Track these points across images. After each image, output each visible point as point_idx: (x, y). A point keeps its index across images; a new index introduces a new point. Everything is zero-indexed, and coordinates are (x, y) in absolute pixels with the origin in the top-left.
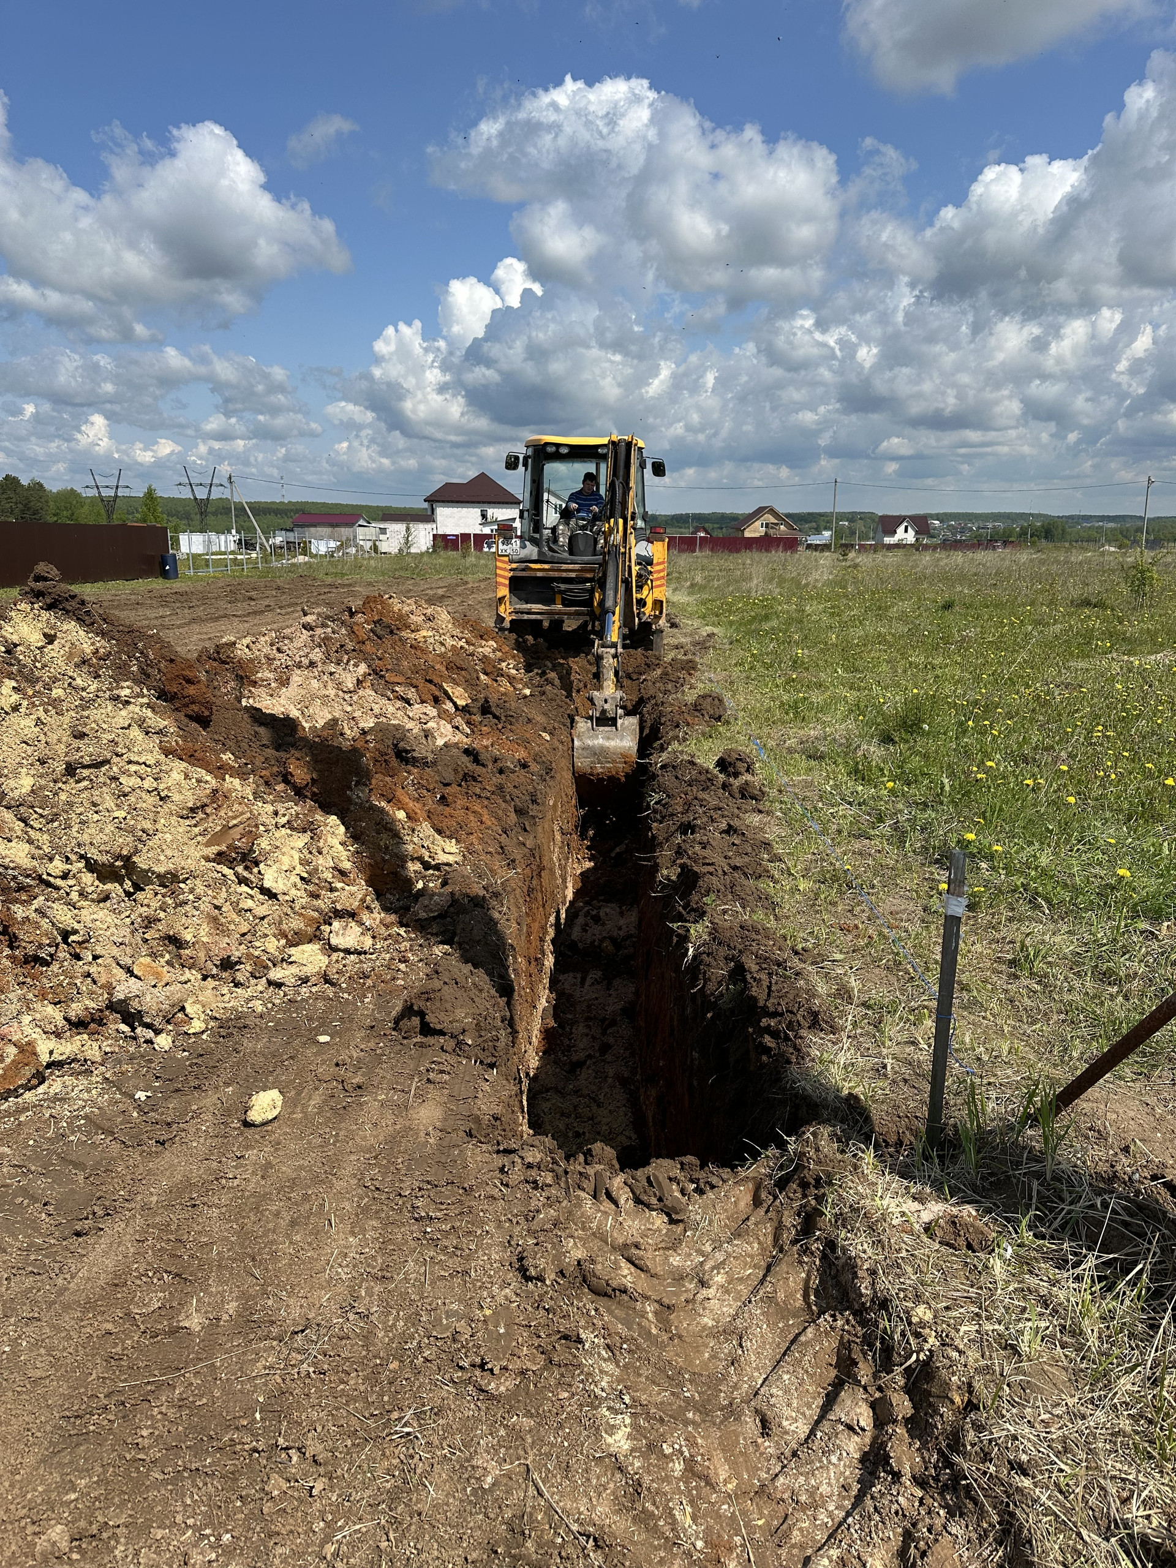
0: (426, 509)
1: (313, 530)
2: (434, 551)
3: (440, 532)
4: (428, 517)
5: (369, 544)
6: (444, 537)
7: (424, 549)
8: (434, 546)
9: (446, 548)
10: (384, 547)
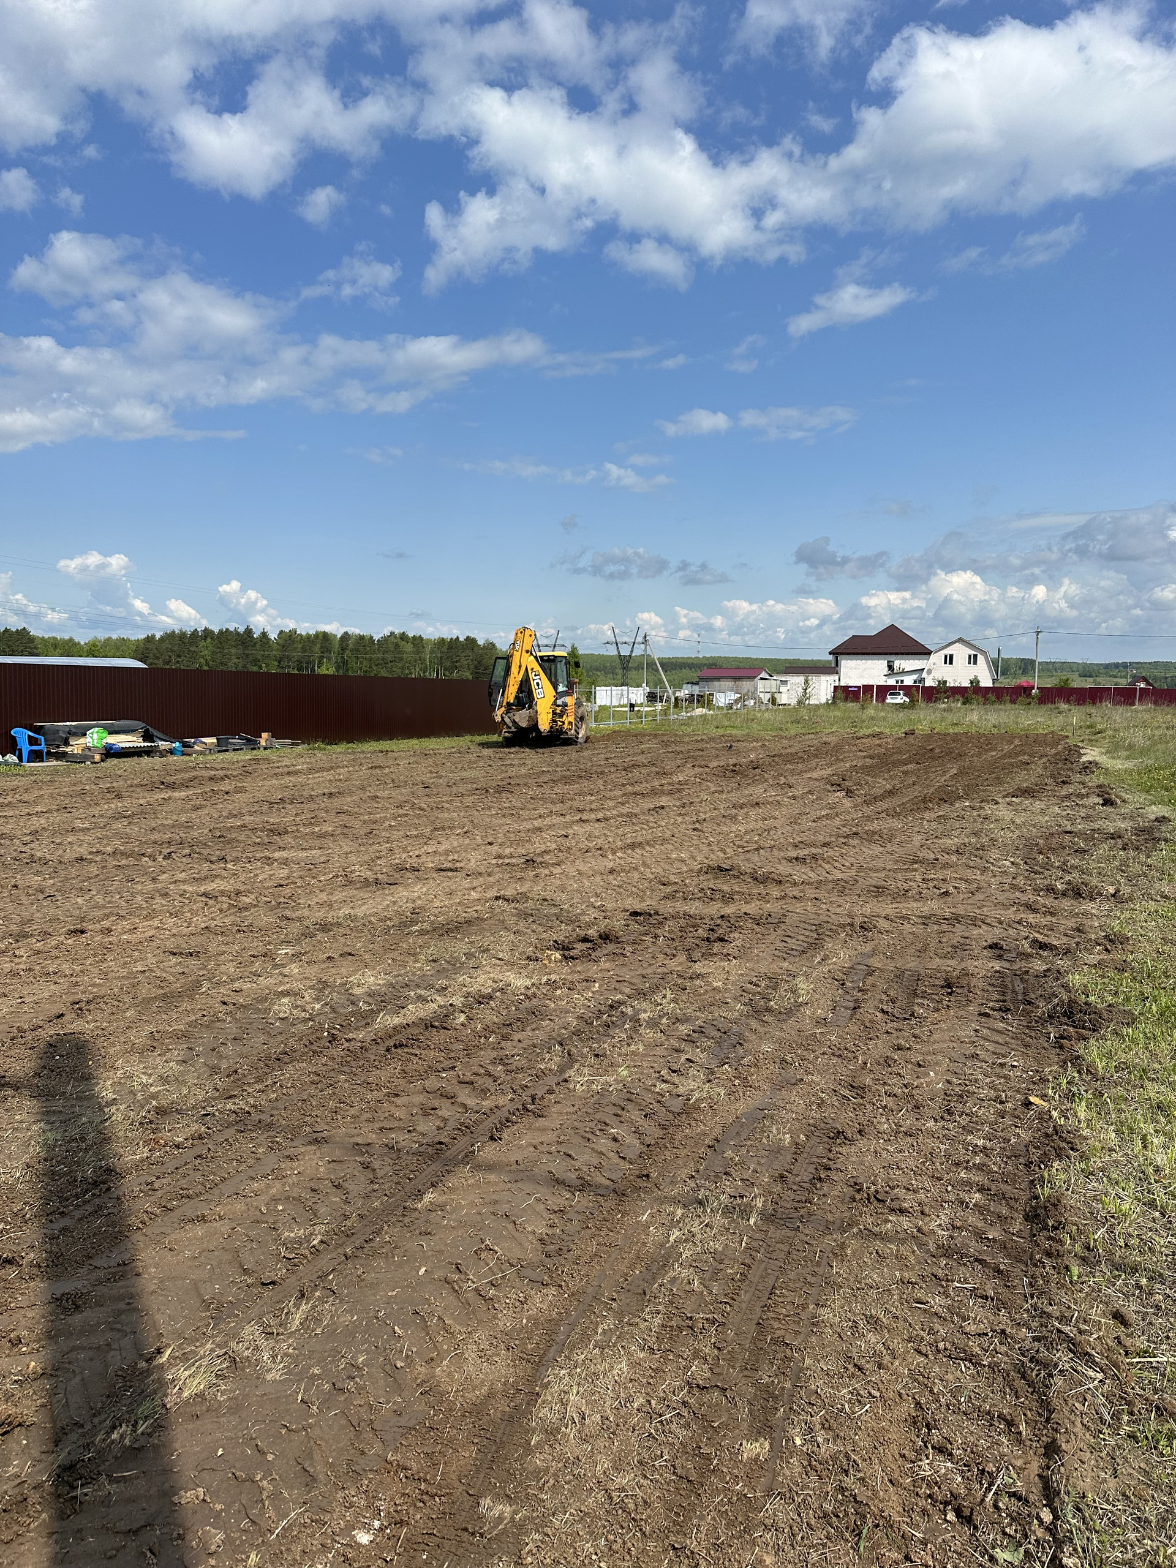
0: (829, 662)
1: (716, 683)
2: (834, 703)
3: (843, 684)
4: (832, 669)
5: (768, 696)
6: (846, 689)
7: (823, 701)
8: (834, 697)
9: (846, 699)
10: (783, 699)
